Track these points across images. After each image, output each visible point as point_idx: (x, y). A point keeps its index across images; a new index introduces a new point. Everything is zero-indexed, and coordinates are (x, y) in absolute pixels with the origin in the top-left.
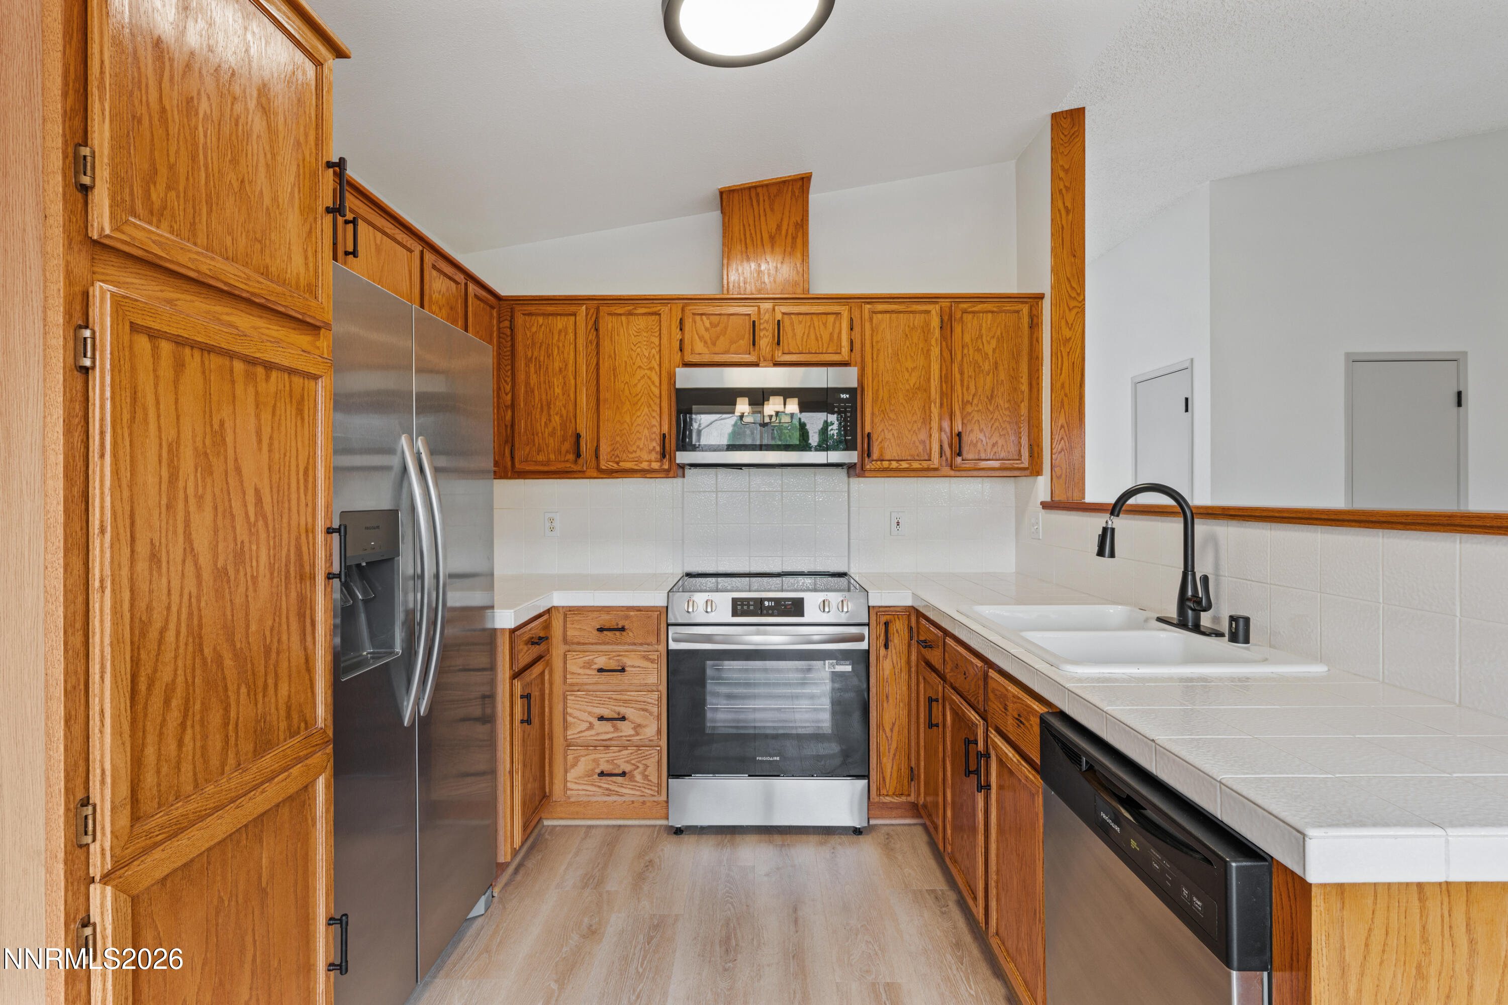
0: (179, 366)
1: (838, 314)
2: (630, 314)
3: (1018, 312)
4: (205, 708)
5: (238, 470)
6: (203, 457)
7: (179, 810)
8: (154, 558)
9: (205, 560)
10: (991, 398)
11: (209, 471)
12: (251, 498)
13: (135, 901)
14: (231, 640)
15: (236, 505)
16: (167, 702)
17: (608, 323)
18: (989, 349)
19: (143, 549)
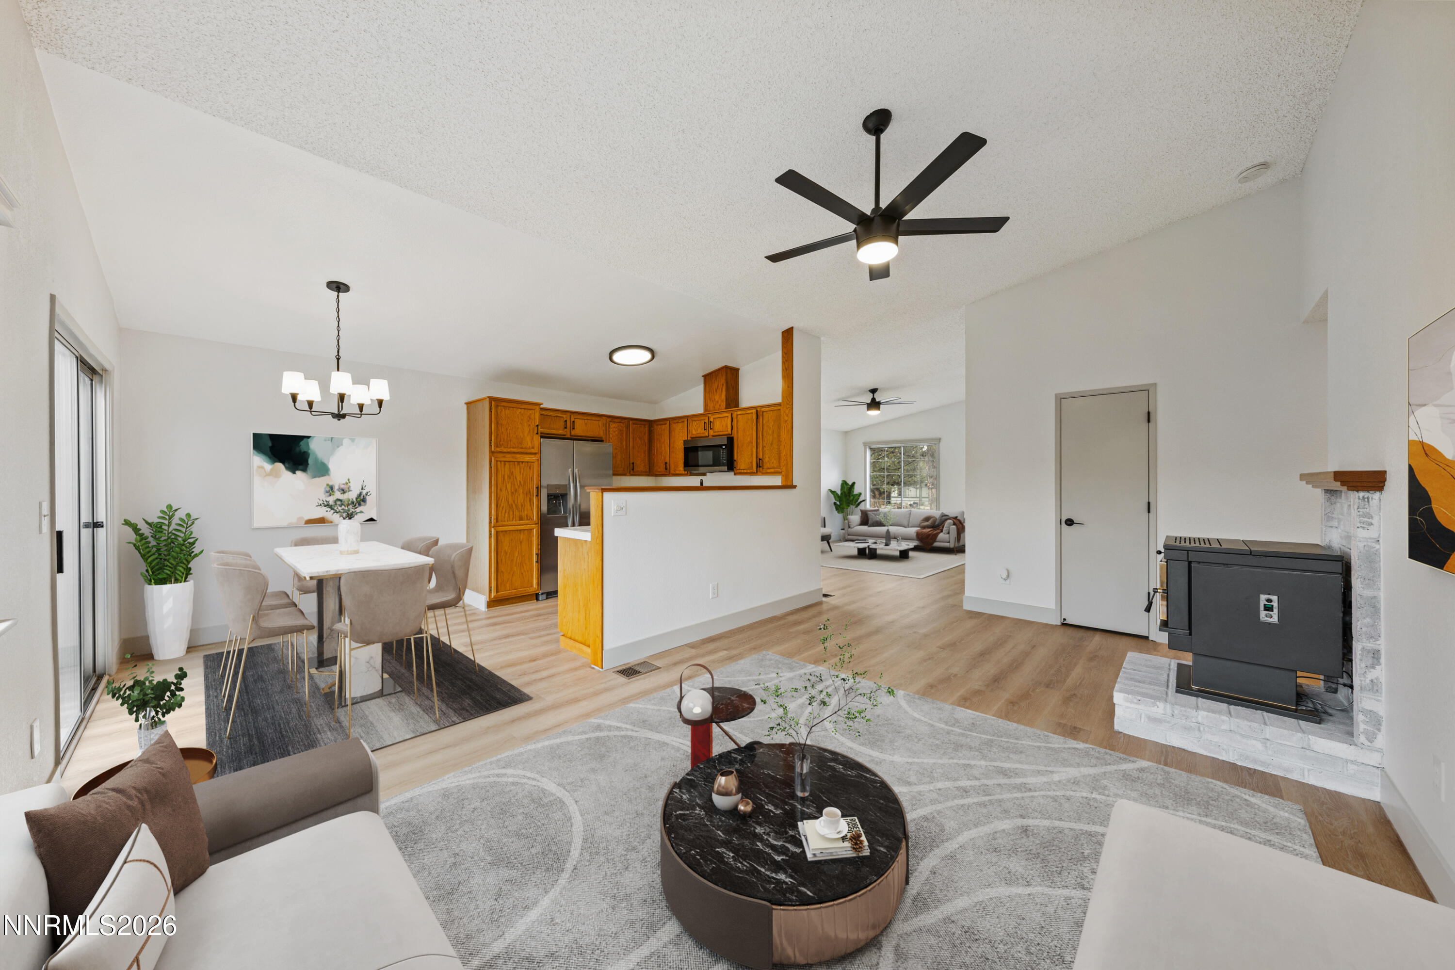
0: (505, 464)
1: (727, 417)
2: (678, 423)
3: (779, 410)
4: (509, 511)
5: (516, 478)
6: (509, 477)
7: (504, 523)
8: (501, 490)
9: (509, 490)
10: (772, 444)
11: (510, 478)
12: (518, 482)
13: (497, 532)
14: (514, 502)
15: (516, 483)
16: (503, 509)
17: (674, 426)
18: (771, 425)
19: (499, 488)
